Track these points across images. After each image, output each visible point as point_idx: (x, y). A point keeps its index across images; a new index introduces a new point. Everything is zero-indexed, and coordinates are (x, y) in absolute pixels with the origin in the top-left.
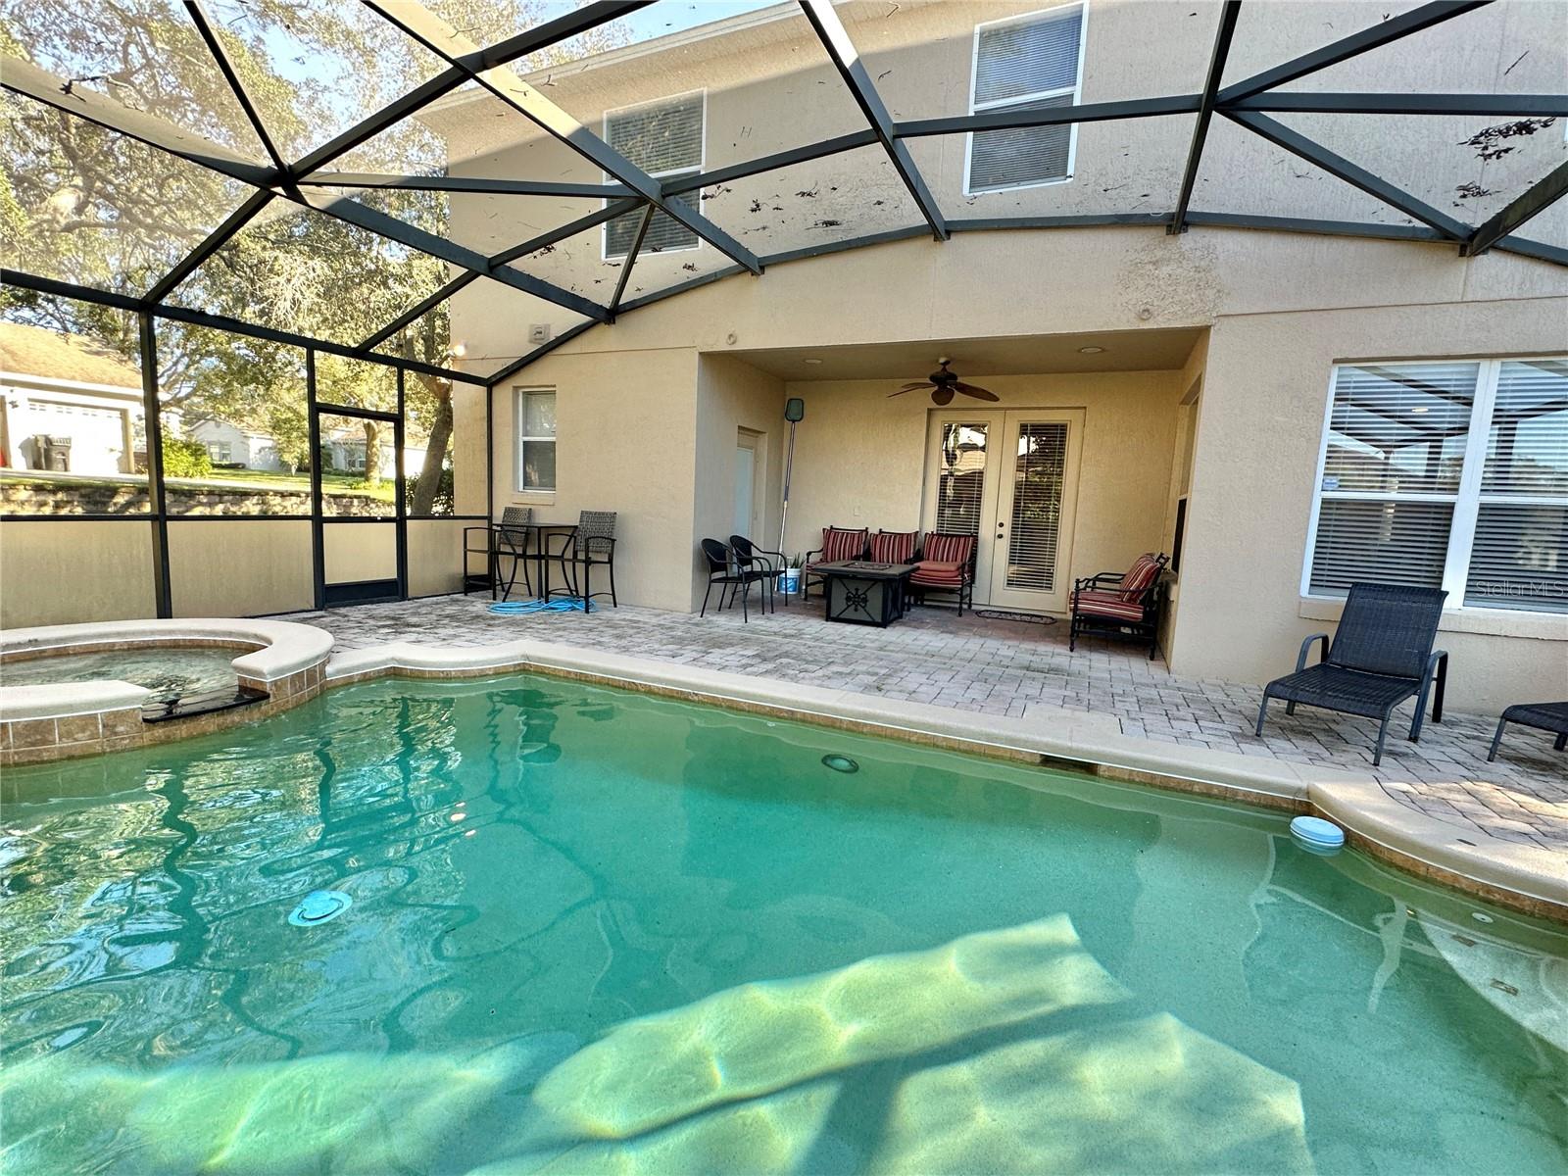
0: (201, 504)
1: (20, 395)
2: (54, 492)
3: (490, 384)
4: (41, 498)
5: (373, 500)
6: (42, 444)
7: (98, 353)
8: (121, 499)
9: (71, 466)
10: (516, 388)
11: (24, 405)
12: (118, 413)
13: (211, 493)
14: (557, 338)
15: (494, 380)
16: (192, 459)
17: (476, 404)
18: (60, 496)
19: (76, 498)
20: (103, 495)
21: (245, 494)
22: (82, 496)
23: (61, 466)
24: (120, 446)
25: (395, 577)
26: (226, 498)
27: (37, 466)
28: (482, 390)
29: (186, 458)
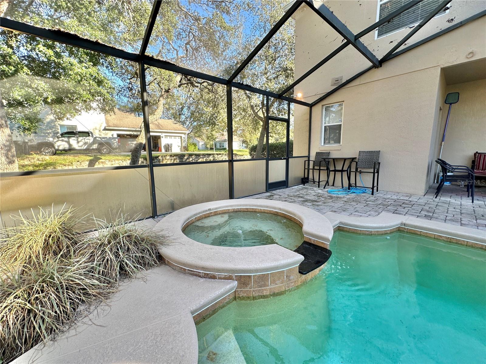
0: (201, 158)
1: (163, 135)
2: (173, 157)
3: (311, 106)
4: (171, 158)
5: (237, 155)
6: (167, 146)
7: (176, 124)
8: (186, 158)
9: (172, 151)
10: (323, 106)
11: (164, 137)
12: (180, 137)
13: (203, 155)
14: (347, 81)
15: (314, 104)
16: (194, 147)
17: (304, 115)
18: (175, 157)
19: (178, 158)
20: (182, 157)
21: (210, 155)
22: (179, 157)
23: (170, 151)
24: (180, 145)
25: (285, 179)
26: (206, 156)
27: (166, 151)
28: (307, 108)
29: (193, 147)
